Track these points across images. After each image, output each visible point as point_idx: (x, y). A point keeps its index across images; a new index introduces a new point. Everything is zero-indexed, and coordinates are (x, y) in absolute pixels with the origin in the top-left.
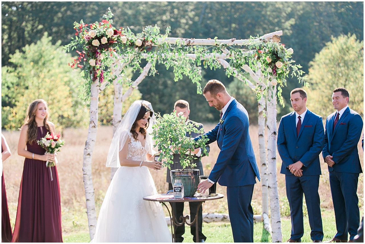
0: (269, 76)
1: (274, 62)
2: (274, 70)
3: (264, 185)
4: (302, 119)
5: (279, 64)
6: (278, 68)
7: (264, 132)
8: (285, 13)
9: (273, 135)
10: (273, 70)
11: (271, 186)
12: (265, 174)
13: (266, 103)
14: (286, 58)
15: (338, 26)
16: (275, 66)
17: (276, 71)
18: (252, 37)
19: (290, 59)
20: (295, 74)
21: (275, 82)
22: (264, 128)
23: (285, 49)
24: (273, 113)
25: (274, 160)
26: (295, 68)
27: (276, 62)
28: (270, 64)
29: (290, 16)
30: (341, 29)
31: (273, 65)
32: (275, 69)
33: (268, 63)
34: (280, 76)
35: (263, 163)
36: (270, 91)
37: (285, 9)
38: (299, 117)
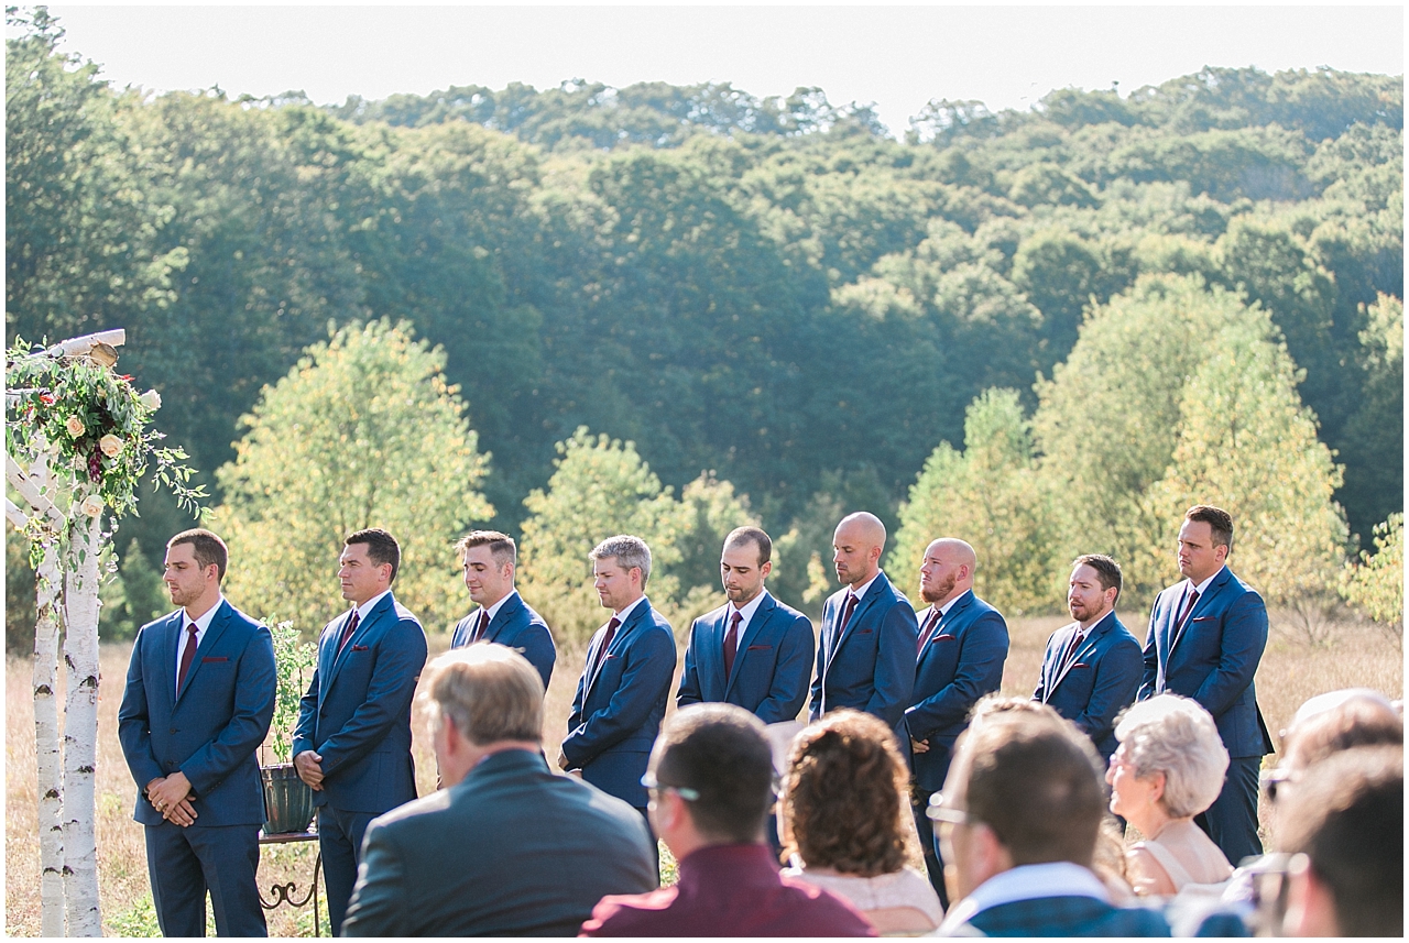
0: (76, 485)
1: (94, 434)
2: (93, 463)
3: (51, 869)
4: (200, 636)
5: (111, 444)
6: (108, 458)
7: (56, 676)
8: (153, 225)
9: (86, 687)
10: (90, 463)
11: (73, 866)
12: (57, 828)
13: (65, 576)
14: (136, 423)
15: (349, 285)
16: (98, 449)
17: (102, 468)
18: (23, 343)
19: (148, 429)
20: (166, 478)
21: (96, 503)
22: (57, 663)
23: (133, 393)
24: (88, 612)
25: (87, 774)
26: (165, 457)
27: (103, 435)
28: (79, 444)
29: (167, 238)
30: (362, 294)
31: (91, 446)
32: (97, 462)
33: (74, 438)
34: (112, 485)
35: (50, 788)
36: (78, 536)
37: (152, 209)
38: (193, 629)
